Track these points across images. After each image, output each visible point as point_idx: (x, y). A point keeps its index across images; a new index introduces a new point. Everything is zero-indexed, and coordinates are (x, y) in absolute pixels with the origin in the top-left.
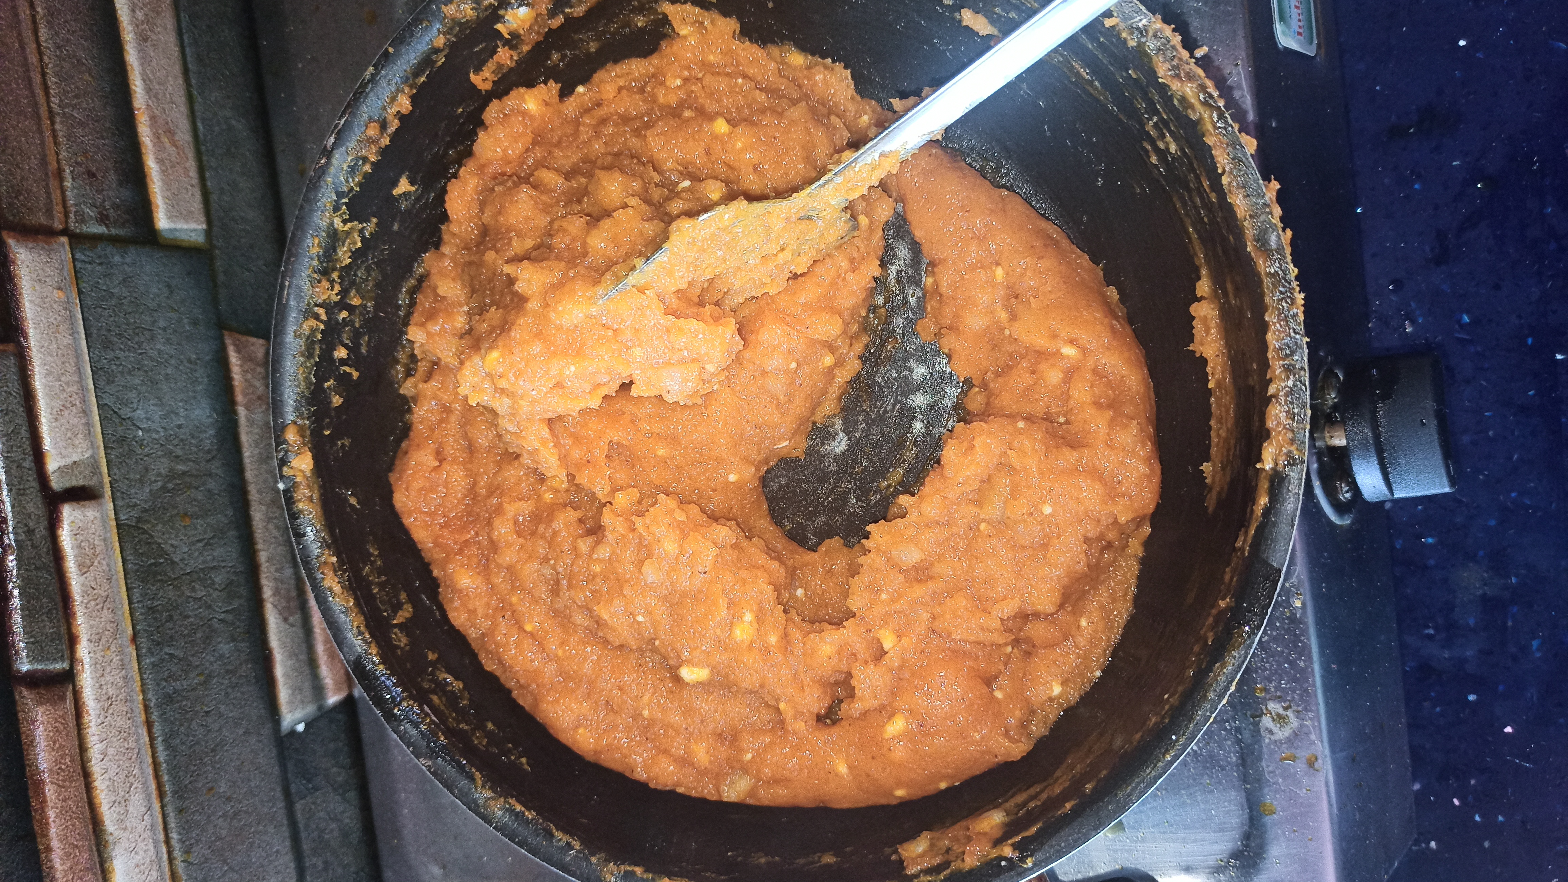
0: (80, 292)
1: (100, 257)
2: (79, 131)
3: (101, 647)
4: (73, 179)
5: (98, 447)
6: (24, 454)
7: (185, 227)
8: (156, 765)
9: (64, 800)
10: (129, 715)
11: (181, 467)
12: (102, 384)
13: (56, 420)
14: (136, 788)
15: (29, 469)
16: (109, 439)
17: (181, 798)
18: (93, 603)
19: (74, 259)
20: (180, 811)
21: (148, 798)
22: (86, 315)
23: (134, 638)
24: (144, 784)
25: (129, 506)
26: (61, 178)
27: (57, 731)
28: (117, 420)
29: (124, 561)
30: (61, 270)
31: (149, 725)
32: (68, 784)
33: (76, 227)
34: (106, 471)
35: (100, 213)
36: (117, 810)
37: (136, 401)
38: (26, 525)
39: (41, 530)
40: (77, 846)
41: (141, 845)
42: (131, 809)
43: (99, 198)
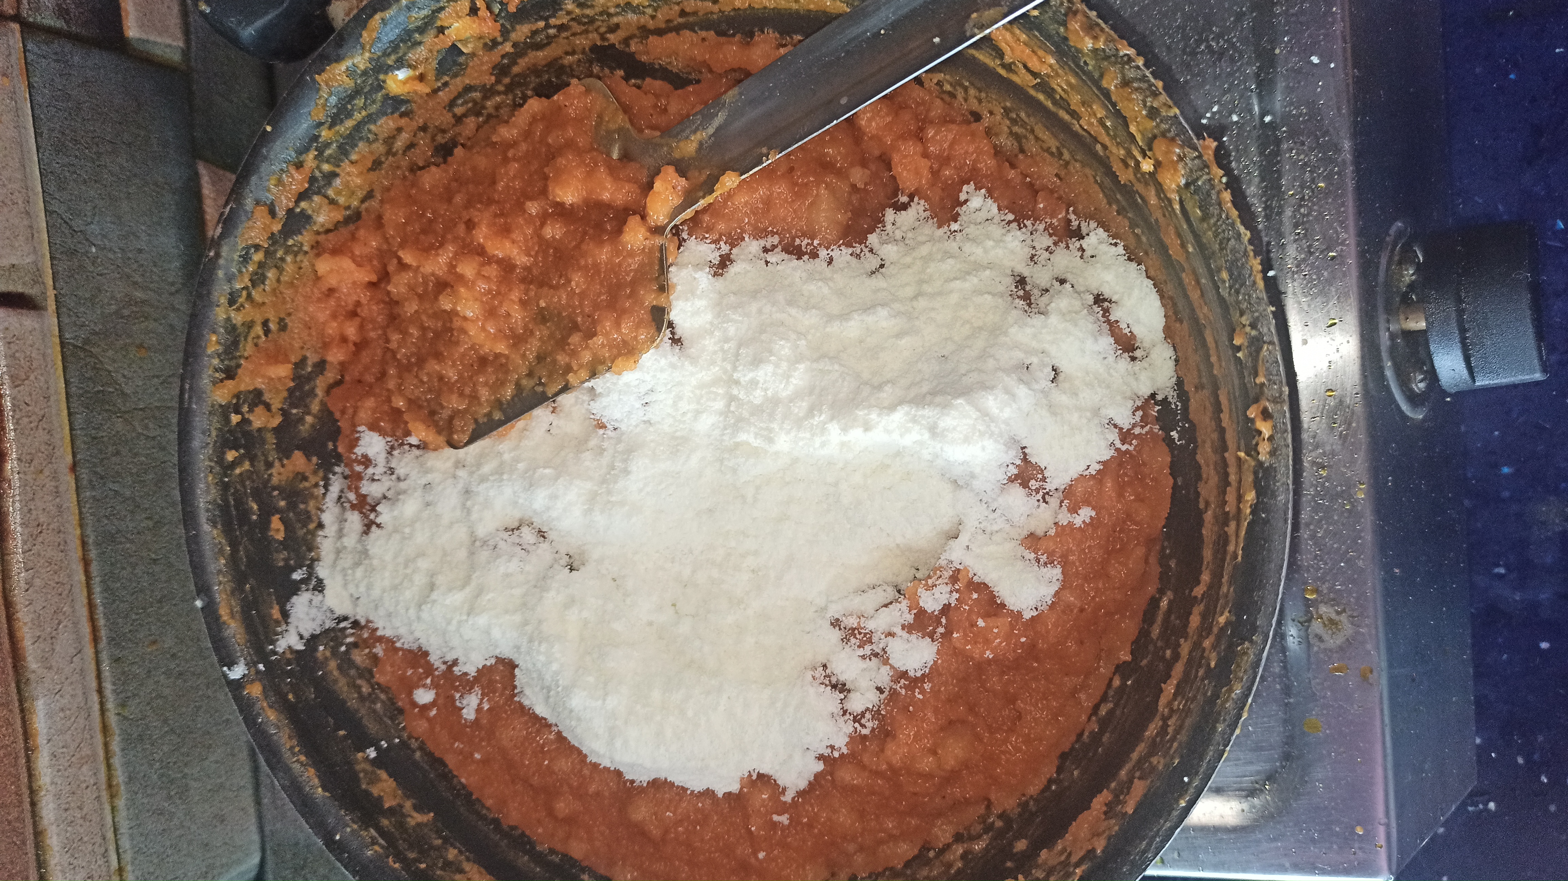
0: (30, 86)
1: (56, 53)
3: (32, 468)
5: (43, 256)
7: (159, 40)
8: (91, 606)
10: (62, 547)
11: (139, 294)
12: (52, 188)
14: (66, 626)
16: (57, 250)
17: (117, 645)
18: (26, 420)
19: (25, 50)
20: (117, 660)
21: (79, 639)
22: (37, 112)
23: (74, 467)
24: (76, 624)
25: (75, 324)
28: (67, 231)
29: (67, 383)
30: (10, 56)
31: (86, 563)
33: (29, 16)
34: (51, 283)
35: (59, 6)
36: (42, 646)
37: (89, 214)
41: (68, 689)
42: (58, 648)
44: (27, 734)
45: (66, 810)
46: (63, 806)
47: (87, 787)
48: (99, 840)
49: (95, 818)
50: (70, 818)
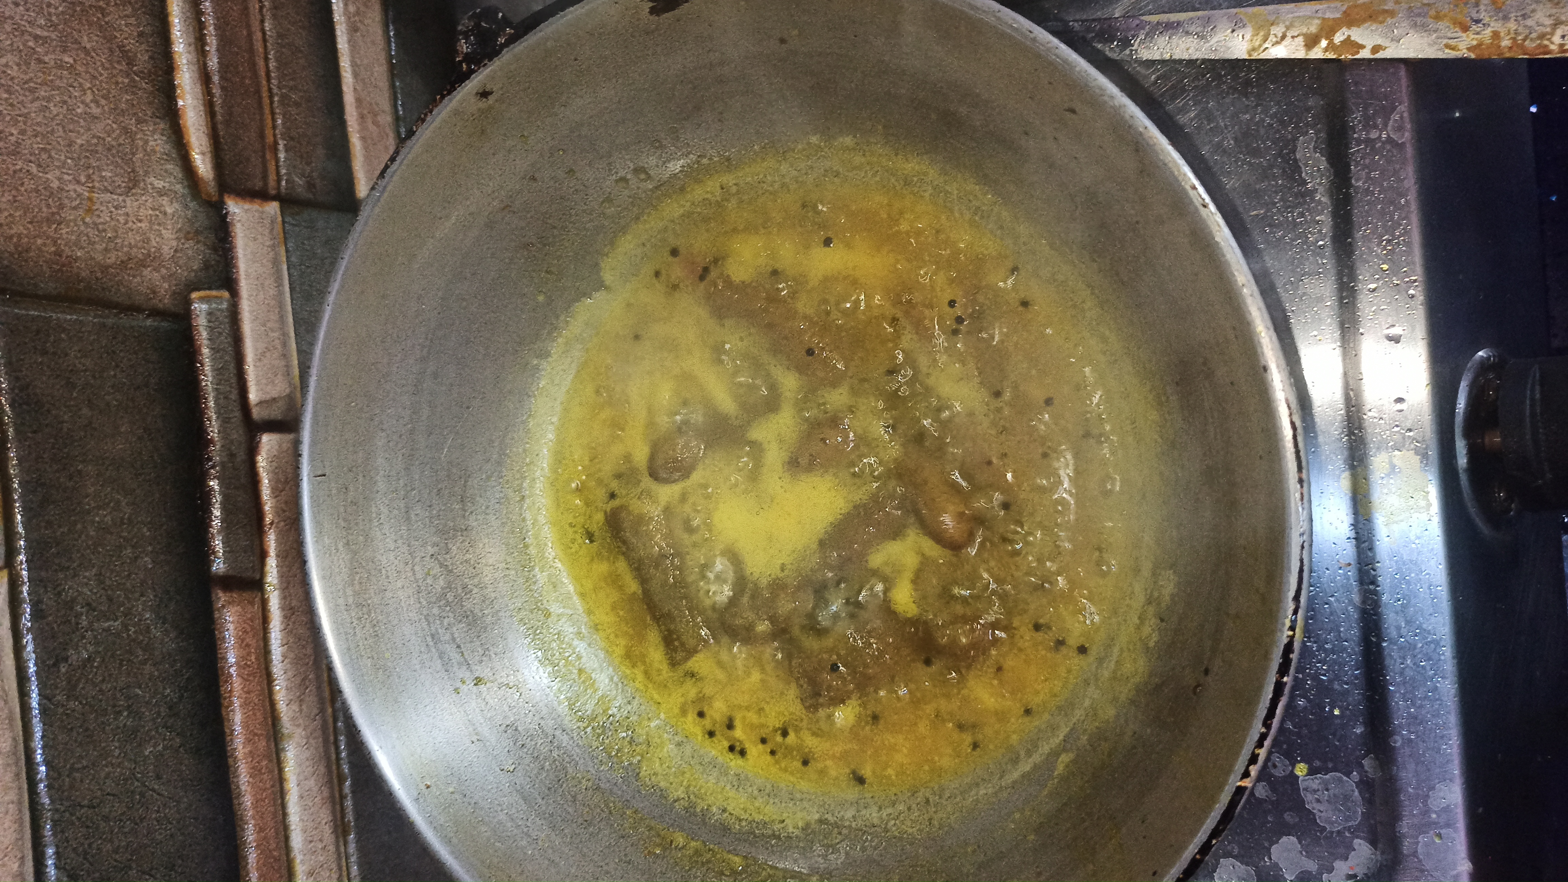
0: (287, 251)
1: (306, 221)
2: (293, 110)
3: (287, 563)
4: (286, 151)
6: (231, 387)
9: (248, 692)
13: (260, 360)
14: (310, 691)
15: (235, 401)
18: (282, 524)
19: (284, 222)
21: (321, 701)
22: (292, 271)
24: (319, 688)
26: (275, 150)
27: (245, 632)
30: (272, 229)
32: (251, 678)
33: (286, 193)
35: (308, 182)
36: (292, 709)
38: (229, 449)
39: (241, 456)
40: (256, 734)
41: (312, 742)
42: (305, 709)
43: (308, 169)
44: (281, 780)
45: (311, 842)
46: (310, 839)
47: (326, 823)
48: (334, 866)
49: (332, 848)
50: (314, 849)
